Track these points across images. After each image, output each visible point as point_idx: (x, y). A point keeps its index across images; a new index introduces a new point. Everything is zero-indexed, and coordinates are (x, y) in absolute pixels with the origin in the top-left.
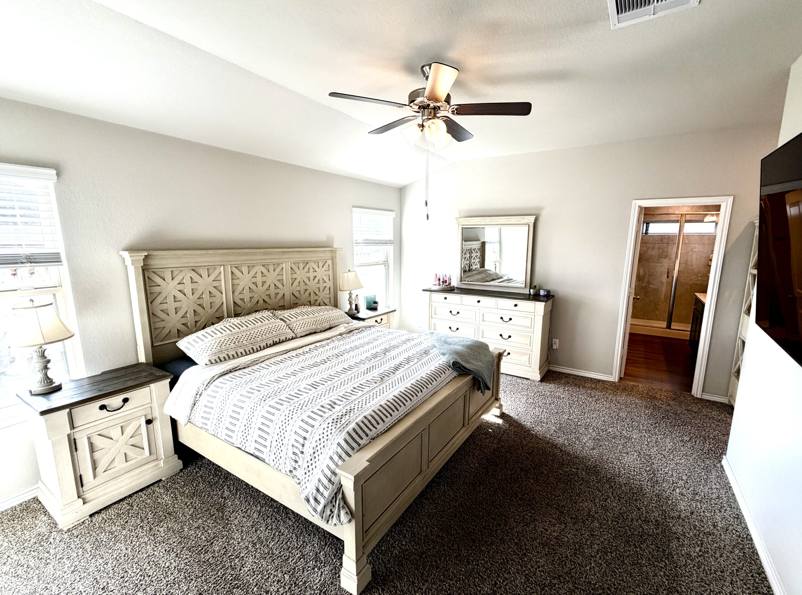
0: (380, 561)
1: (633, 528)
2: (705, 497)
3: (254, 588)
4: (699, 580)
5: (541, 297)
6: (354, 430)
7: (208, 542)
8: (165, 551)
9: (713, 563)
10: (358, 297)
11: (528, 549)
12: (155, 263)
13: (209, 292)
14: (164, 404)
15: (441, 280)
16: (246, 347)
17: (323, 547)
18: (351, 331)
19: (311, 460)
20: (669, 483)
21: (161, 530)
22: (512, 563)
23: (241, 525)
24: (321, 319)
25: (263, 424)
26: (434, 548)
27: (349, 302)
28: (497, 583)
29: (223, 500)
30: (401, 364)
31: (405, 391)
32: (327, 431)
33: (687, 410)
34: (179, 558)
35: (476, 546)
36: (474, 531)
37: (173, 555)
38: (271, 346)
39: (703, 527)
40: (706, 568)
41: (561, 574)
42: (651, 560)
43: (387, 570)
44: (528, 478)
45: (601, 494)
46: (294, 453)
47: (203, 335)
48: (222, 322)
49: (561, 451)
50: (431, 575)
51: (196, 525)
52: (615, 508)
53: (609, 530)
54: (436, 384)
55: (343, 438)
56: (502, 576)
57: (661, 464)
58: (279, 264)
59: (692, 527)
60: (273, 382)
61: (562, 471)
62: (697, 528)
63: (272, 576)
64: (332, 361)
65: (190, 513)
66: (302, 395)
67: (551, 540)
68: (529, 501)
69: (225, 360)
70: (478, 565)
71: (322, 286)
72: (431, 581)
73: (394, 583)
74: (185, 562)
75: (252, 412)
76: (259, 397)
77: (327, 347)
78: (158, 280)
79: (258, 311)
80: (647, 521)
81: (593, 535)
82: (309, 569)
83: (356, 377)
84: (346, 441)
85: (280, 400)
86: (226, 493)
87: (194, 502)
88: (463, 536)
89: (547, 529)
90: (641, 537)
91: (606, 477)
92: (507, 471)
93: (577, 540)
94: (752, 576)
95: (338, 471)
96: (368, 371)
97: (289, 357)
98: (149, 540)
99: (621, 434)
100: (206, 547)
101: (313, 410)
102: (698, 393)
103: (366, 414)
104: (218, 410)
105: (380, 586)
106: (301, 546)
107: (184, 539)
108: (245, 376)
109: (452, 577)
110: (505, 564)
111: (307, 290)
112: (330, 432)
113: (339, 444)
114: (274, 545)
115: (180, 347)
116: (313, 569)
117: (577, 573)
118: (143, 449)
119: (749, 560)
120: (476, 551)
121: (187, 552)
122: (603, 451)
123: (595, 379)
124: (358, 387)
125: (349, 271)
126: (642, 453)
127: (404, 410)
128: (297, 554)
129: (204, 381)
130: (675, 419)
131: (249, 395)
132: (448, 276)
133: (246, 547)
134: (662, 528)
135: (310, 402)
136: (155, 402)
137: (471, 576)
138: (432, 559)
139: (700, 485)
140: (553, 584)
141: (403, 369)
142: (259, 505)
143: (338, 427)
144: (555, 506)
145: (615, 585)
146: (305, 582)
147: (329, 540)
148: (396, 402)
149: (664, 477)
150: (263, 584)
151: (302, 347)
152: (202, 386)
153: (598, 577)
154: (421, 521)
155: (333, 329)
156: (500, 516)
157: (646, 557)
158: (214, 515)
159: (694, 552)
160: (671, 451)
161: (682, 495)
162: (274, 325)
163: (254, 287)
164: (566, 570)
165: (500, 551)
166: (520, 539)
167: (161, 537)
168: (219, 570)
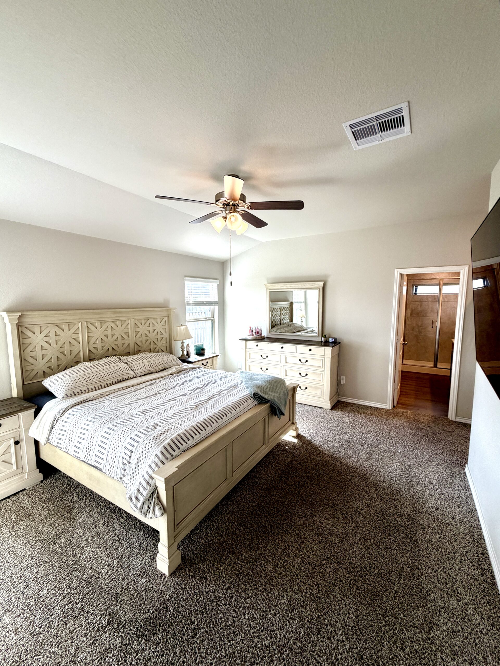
0: (190, 548)
1: (390, 521)
2: (448, 496)
3: (89, 571)
4: (436, 560)
5: (330, 343)
6: (169, 444)
7: (57, 536)
8: (23, 543)
9: (448, 547)
10: (189, 345)
11: (306, 538)
12: (27, 321)
13: (70, 342)
14: (29, 428)
15: (254, 332)
16: (96, 384)
17: (146, 539)
18: (181, 371)
19: (136, 468)
20: (421, 486)
21: (21, 527)
22: (292, 549)
23: (84, 523)
24: (157, 362)
25: (102, 441)
26: (232, 538)
27: (181, 349)
28: (279, 565)
29: (72, 504)
30: (214, 396)
31: (213, 415)
32: (148, 446)
33: (443, 430)
34: (33, 549)
35: (266, 536)
36: (265, 524)
37: (28, 546)
38: (116, 383)
39: (444, 519)
40: (443, 550)
41: (329, 556)
42: (401, 545)
43: (194, 556)
44: (313, 484)
45: (367, 496)
46: (124, 464)
47: (62, 375)
48: (78, 365)
49: (341, 463)
50: (228, 559)
51: (49, 523)
52: (377, 506)
53: (370, 522)
54: (239, 410)
55: (160, 450)
56: (283, 558)
57: (417, 472)
58: (125, 321)
59: (436, 520)
60: (113, 410)
61: (340, 478)
62: (439, 520)
63: (104, 561)
64: (162, 394)
65: (45, 514)
66: (133, 419)
67: (325, 531)
68: (311, 501)
69: (79, 394)
70: (265, 551)
71: (159, 337)
72: (228, 564)
73: (199, 565)
74: (37, 551)
75: (94, 433)
76: (100, 421)
77: (160, 384)
78: (29, 334)
79: (108, 356)
80: (401, 516)
81: (357, 527)
82: (134, 555)
83: (178, 405)
84: (162, 453)
85: (117, 423)
86: (75, 499)
87: (49, 505)
88: (257, 528)
89: (322, 523)
90: (395, 528)
91: (373, 482)
92: (297, 478)
93: (345, 531)
94: (478, 556)
95: (153, 475)
96: (188, 401)
97: (129, 392)
98: (11, 535)
99: (389, 449)
100: (55, 540)
101: (140, 430)
102: (453, 417)
103: (179, 432)
104: (69, 432)
105: (187, 568)
106: (129, 538)
107: (39, 534)
108: (92, 406)
109: (244, 560)
110: (286, 549)
111: (148, 340)
112: (150, 446)
113: (156, 455)
114: (108, 538)
115: (44, 385)
116: (137, 555)
117: (342, 555)
118: (12, 464)
119: (476, 544)
120: (265, 540)
121: (40, 544)
122: (373, 462)
123: (374, 407)
124: (178, 413)
125: (182, 325)
126: (404, 464)
127: (210, 429)
128: (126, 544)
129: (61, 410)
130: (433, 437)
131: (93, 420)
132: (259, 328)
133: (86, 539)
134: (412, 521)
135: (138, 424)
136: (22, 427)
137: (259, 559)
138: (230, 546)
139: (446, 488)
140: (322, 564)
141: (215, 399)
142: (100, 507)
143: (157, 442)
144: (331, 505)
145: (370, 564)
146: (129, 566)
147: (151, 533)
148: (205, 424)
149: (418, 481)
150: (96, 568)
151: (140, 384)
152: (59, 414)
153: (358, 559)
154: (225, 518)
155: (167, 370)
156: (287, 513)
157: (397, 543)
158: (64, 515)
159: (435, 539)
160: (427, 462)
161: (431, 495)
162: (119, 367)
163: (105, 338)
164: (334, 553)
165: (284, 540)
166: (301, 530)
167: (21, 532)
168: (63, 557)
